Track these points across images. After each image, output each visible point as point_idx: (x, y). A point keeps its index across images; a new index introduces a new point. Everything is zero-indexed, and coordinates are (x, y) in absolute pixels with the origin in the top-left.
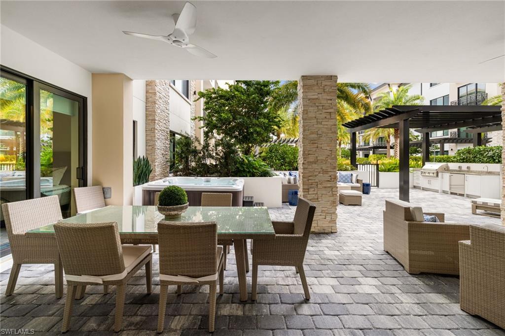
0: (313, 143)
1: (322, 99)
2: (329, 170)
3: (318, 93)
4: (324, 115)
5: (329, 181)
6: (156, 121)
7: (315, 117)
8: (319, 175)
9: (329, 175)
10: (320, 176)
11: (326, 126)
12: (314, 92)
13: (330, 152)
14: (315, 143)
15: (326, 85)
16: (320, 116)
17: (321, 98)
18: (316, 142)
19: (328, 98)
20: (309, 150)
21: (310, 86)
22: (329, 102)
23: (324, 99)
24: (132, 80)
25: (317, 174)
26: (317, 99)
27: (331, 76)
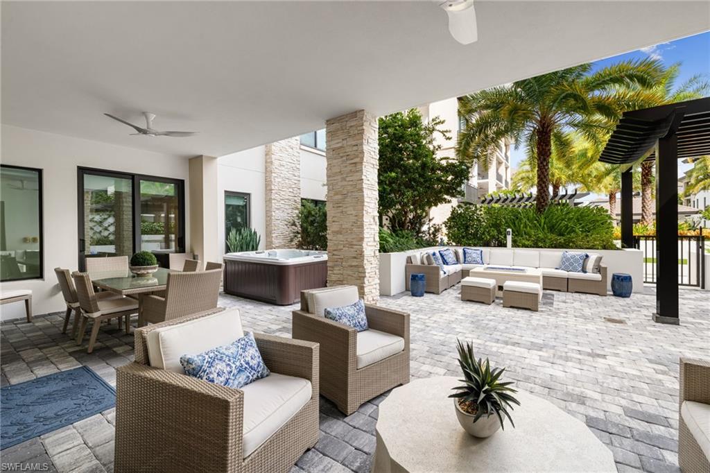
0: (338, 207)
1: (347, 146)
2: (355, 243)
3: (343, 140)
4: (349, 168)
5: (355, 258)
6: (273, 191)
7: (340, 172)
8: (344, 249)
9: (355, 250)
10: (346, 250)
11: (351, 183)
12: (339, 139)
13: (356, 218)
14: (340, 207)
15: (351, 126)
16: (346, 169)
17: (345, 145)
18: (341, 205)
19: (354, 143)
20: (333, 217)
21: (334, 132)
22: (355, 148)
23: (350, 146)
24: (215, 158)
25: (342, 247)
26: (341, 147)
27: (356, 112)
